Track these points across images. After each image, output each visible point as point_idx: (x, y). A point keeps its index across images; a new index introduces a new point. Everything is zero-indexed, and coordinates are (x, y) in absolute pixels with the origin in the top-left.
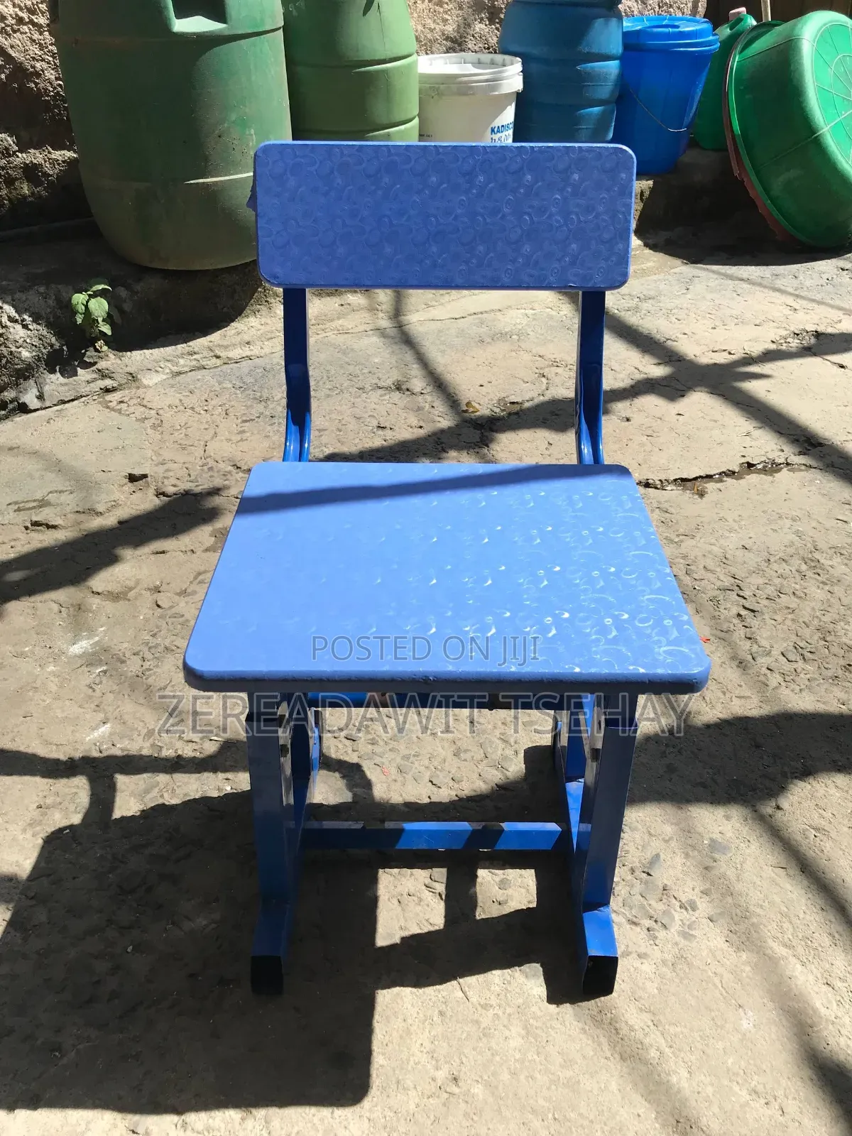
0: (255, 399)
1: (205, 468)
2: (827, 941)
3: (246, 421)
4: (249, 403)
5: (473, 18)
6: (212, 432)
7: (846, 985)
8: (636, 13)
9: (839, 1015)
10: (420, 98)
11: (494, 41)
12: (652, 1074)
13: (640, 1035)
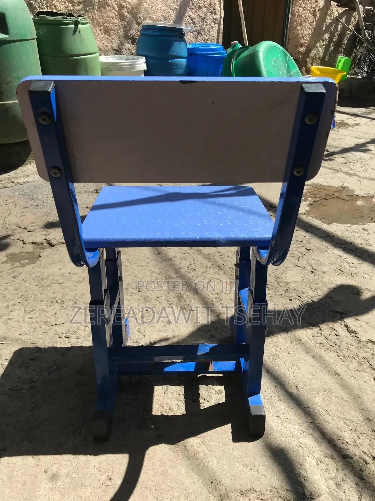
0: (30, 199)
1: (4, 228)
2: (277, 399)
3: (25, 208)
4: (27, 201)
5: (124, 42)
6: (8, 213)
7: (285, 416)
8: (193, 42)
9: (282, 428)
10: (101, 72)
11: (134, 51)
12: (200, 464)
13: (196, 448)
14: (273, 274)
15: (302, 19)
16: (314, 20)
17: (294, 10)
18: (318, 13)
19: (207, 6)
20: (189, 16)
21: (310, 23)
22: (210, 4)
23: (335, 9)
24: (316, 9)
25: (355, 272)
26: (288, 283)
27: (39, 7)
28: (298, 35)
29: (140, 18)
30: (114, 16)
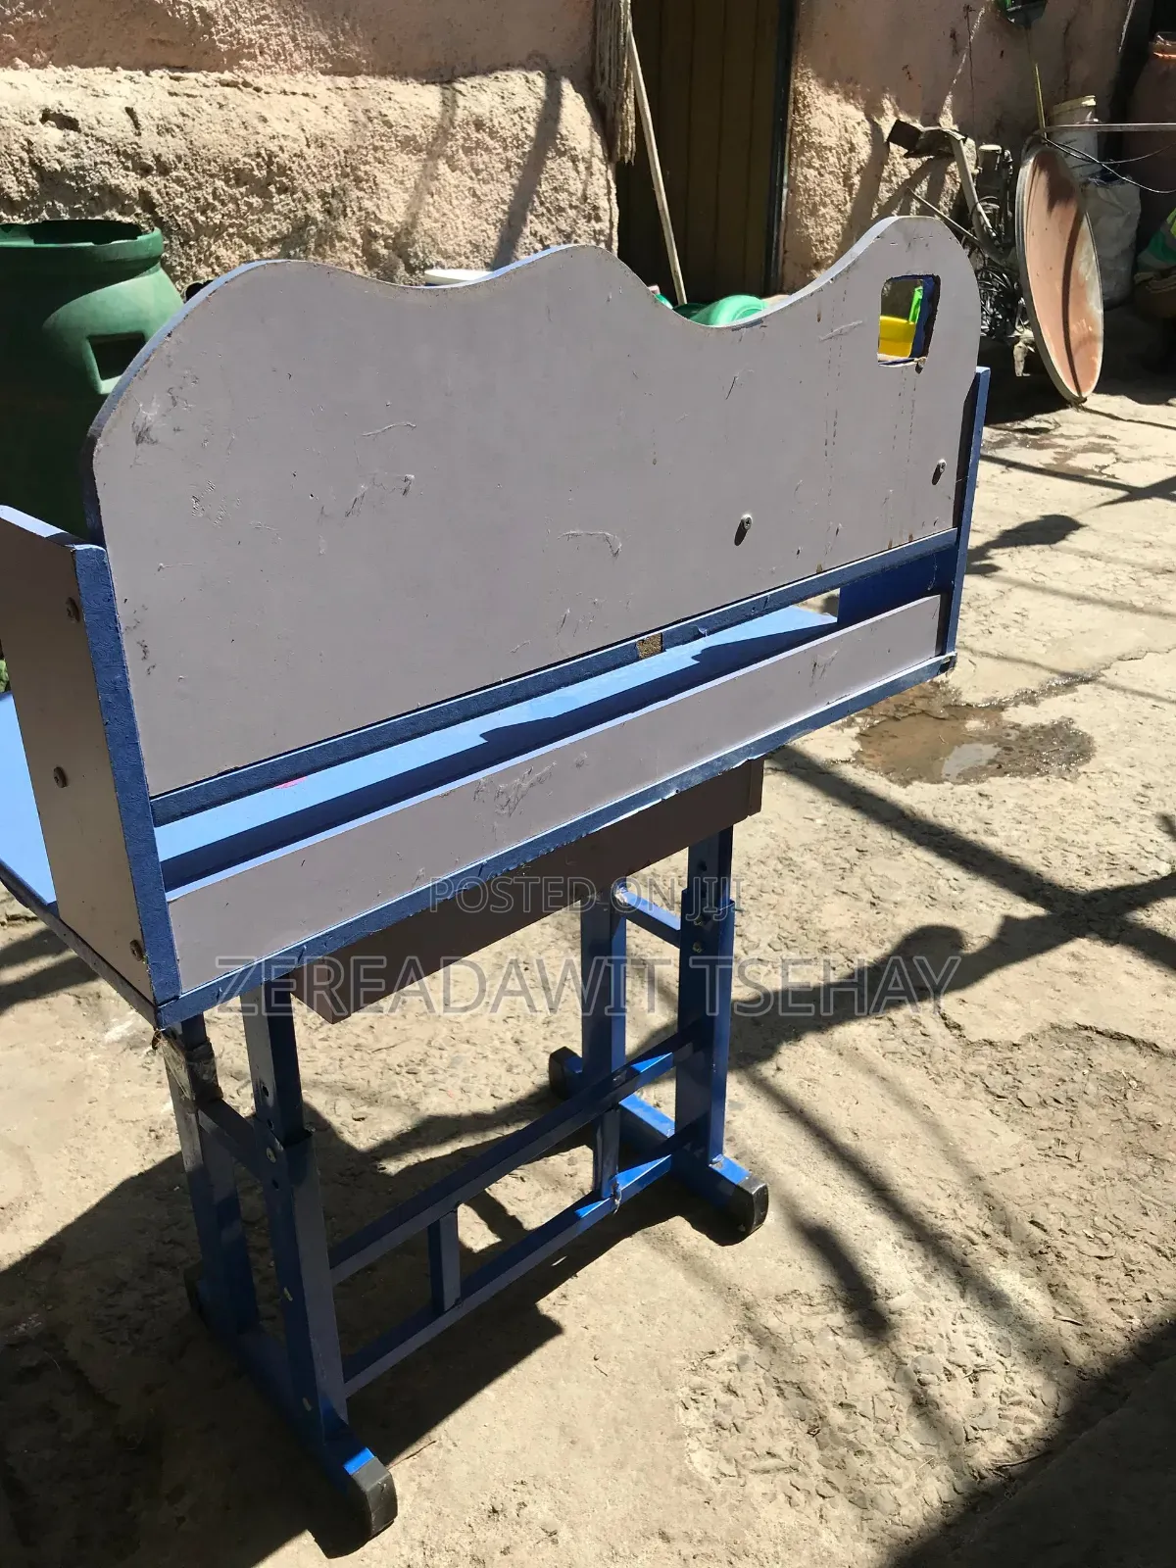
14: (794, 914)
15: (817, 199)
16: (848, 198)
17: (795, 178)
18: (856, 180)
19: (578, 203)
20: (535, 234)
21: (837, 206)
22: (585, 198)
23: (901, 162)
24: (850, 169)
25: (961, 898)
26: (825, 932)
27: (181, 264)
28: (808, 238)
29: (416, 255)
30: (354, 260)
